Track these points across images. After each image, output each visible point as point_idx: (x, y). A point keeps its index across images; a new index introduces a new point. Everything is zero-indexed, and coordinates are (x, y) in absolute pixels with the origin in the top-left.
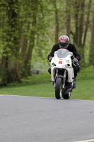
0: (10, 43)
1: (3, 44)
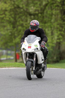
0: (62, 33)
1: (57, 33)
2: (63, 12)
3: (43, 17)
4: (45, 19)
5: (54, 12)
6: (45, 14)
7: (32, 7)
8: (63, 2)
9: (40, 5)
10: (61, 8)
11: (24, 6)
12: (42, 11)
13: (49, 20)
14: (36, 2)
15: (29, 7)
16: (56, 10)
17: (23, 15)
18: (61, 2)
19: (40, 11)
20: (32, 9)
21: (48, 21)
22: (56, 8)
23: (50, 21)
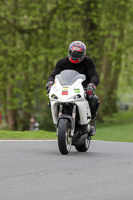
2: (88, 25)
3: (48, 36)
4: (52, 40)
5: (70, 25)
6: (52, 29)
7: (25, 17)
8: (89, 4)
9: (41, 11)
10: (85, 17)
11: (8, 13)
12: (46, 24)
13: (61, 41)
14: (33, 5)
15: (19, 16)
16: (73, 20)
17: (8, 33)
18: (83, 5)
19: (41, 24)
20: (25, 21)
21: (59, 44)
22: (74, 17)
23: (64, 43)
